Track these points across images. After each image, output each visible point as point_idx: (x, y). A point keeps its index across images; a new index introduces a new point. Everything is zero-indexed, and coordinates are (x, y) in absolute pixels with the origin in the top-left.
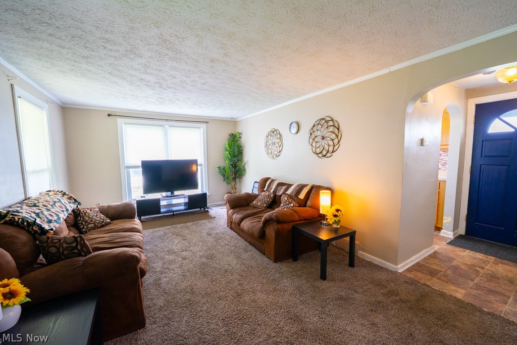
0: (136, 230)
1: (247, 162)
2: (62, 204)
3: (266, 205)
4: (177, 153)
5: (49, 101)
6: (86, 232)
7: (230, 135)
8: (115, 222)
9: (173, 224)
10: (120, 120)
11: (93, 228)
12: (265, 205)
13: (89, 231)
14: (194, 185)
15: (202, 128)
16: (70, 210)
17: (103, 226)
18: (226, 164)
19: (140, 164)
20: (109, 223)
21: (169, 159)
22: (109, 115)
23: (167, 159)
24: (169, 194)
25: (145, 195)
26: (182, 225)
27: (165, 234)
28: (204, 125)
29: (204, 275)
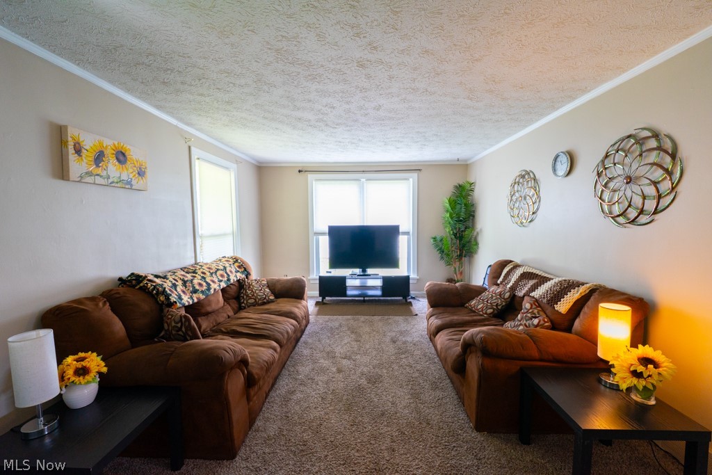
0: (293, 315)
1: (481, 230)
2: (226, 273)
3: (491, 310)
4: (374, 217)
5: (237, 161)
6: (245, 308)
7: (456, 187)
8: (280, 300)
9: (357, 314)
10: (311, 176)
11: (254, 305)
12: (489, 311)
13: (249, 307)
14: (393, 263)
15: (411, 180)
16: (233, 279)
17: (264, 304)
18: (445, 232)
19: (327, 230)
20: (272, 301)
21: (365, 224)
22: (300, 171)
23: (362, 224)
24: (358, 271)
25: (332, 270)
26: (367, 317)
27: (340, 326)
28: (415, 175)
29: (349, 408)
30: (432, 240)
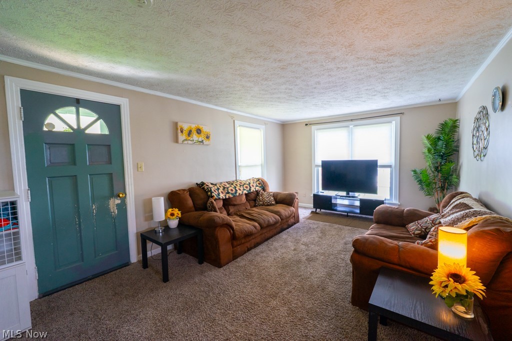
0: (279, 213)
2: (250, 186)
3: (419, 232)
4: (360, 154)
5: (265, 123)
6: (257, 206)
7: (442, 124)
8: (278, 205)
11: (263, 205)
13: (259, 206)
14: (373, 190)
15: (394, 122)
16: (253, 189)
17: (268, 205)
18: (426, 165)
19: (320, 164)
20: (273, 205)
21: (353, 159)
22: (306, 125)
23: (350, 159)
24: (344, 193)
25: (323, 191)
27: (317, 228)
28: (398, 118)
30: (412, 173)
